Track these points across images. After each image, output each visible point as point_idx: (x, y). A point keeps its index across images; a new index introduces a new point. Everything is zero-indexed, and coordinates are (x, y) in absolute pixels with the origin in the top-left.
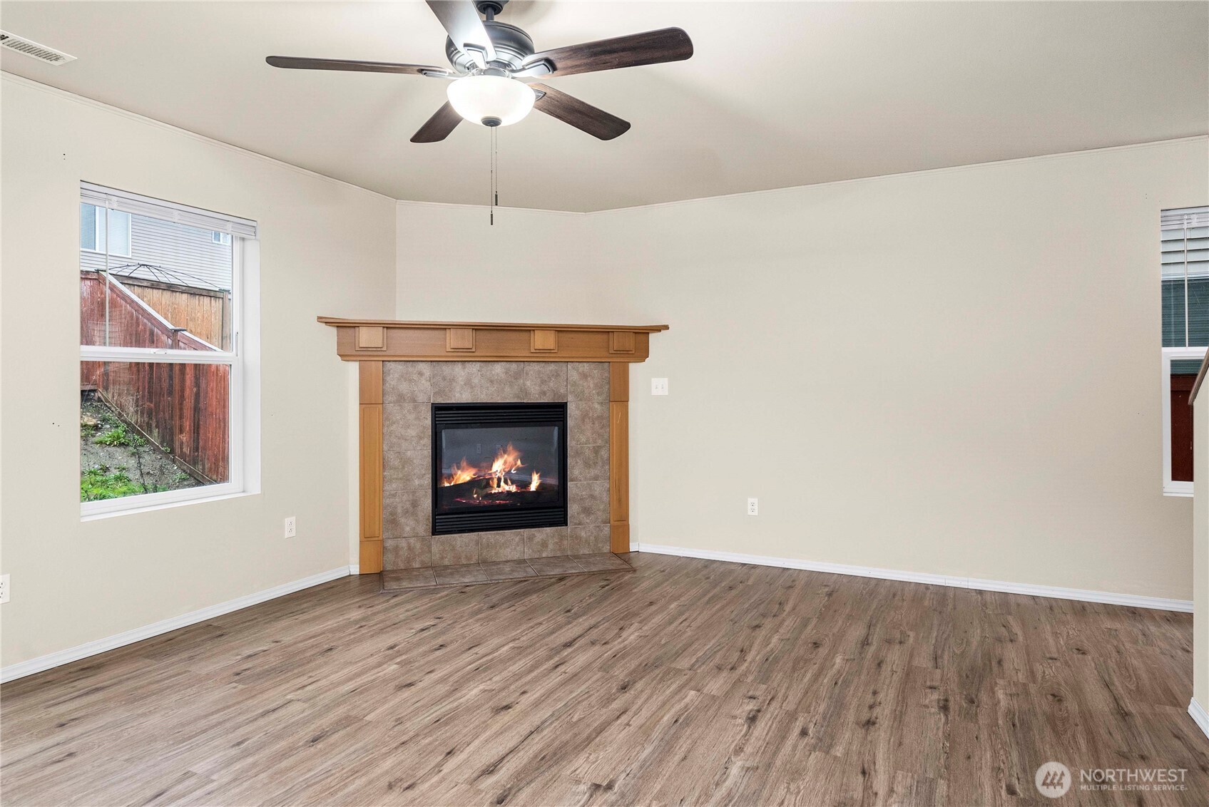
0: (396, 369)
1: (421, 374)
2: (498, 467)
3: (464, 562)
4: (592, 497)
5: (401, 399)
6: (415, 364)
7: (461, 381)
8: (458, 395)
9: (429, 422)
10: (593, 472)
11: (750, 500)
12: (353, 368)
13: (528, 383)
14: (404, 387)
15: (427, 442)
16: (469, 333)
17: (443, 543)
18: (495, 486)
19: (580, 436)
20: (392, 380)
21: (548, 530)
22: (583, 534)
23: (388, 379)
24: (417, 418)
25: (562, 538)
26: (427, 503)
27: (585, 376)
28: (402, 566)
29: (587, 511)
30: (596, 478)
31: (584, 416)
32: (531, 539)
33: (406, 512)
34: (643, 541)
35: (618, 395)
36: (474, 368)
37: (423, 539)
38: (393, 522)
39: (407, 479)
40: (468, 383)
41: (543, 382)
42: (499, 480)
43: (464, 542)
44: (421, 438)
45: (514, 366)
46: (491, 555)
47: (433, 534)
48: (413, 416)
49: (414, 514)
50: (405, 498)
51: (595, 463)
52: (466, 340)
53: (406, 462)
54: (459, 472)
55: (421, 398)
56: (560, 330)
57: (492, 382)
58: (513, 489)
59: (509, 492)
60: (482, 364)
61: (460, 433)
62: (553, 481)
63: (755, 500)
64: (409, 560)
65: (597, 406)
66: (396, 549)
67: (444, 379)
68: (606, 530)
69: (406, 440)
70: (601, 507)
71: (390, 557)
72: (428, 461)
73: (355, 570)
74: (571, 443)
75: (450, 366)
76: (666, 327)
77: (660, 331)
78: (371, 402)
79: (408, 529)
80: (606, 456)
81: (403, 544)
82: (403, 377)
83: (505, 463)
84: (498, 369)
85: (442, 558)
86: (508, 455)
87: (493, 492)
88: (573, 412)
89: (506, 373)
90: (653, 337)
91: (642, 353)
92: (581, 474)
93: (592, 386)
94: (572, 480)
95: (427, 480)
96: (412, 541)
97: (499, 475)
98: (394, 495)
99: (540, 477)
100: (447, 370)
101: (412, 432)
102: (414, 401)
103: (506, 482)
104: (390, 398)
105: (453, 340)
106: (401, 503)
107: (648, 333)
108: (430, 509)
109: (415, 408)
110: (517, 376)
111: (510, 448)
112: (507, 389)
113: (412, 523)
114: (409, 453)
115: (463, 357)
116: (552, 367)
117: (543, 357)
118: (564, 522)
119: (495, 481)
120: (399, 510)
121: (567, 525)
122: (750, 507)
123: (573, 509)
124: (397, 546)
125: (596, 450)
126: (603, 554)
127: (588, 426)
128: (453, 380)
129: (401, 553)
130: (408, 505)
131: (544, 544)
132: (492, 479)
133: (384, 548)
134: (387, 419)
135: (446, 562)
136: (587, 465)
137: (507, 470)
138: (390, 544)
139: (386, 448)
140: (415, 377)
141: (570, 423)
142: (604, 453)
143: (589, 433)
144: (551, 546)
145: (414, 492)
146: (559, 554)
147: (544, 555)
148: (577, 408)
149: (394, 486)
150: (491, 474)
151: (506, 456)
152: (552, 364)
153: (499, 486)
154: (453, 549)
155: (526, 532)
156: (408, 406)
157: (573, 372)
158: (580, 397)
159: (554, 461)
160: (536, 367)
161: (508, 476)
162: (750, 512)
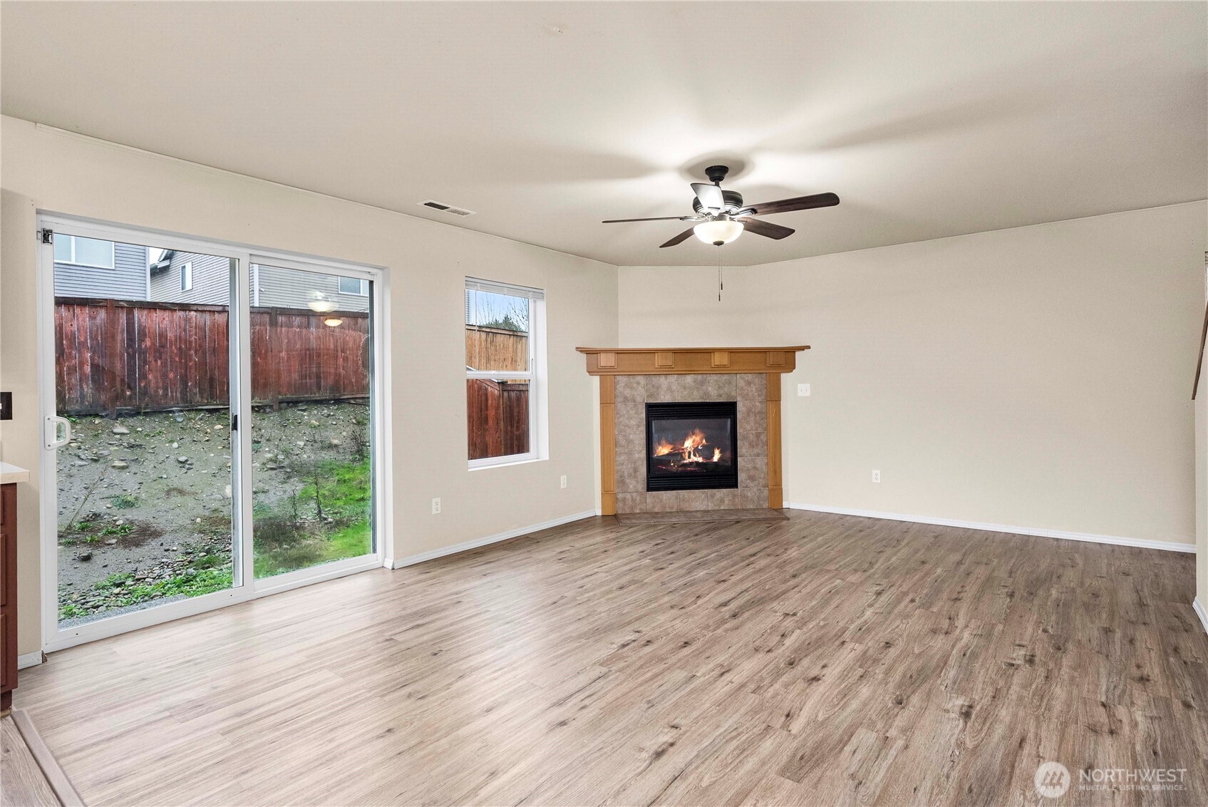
0: (622, 380)
1: (638, 383)
2: (688, 444)
3: (668, 510)
4: (755, 468)
5: (626, 399)
6: (635, 377)
7: (664, 387)
8: (662, 397)
9: (644, 415)
10: (756, 451)
11: (874, 472)
12: (596, 380)
13: (710, 389)
14: (628, 392)
15: (643, 428)
16: (670, 355)
17: (654, 497)
18: (687, 458)
19: (745, 426)
20: (620, 388)
21: (725, 491)
22: (749, 494)
23: (617, 387)
24: (636, 413)
25: (734, 496)
26: (643, 470)
27: (749, 383)
28: (628, 511)
29: (752, 478)
30: (758, 455)
31: (749, 412)
32: (712, 496)
33: (630, 475)
34: (791, 501)
35: (773, 396)
36: (672, 379)
37: (641, 494)
38: (622, 482)
39: (630, 453)
40: (669, 389)
41: (720, 387)
42: (690, 453)
43: (668, 499)
44: (639, 426)
45: (700, 377)
46: (686, 507)
47: (648, 491)
48: (634, 412)
49: (635, 477)
50: (629, 466)
51: (757, 445)
52: (669, 361)
53: (630, 442)
54: (662, 448)
55: (639, 399)
56: (731, 351)
57: (685, 388)
58: (700, 460)
59: (697, 463)
60: (678, 376)
61: (664, 423)
62: (728, 454)
63: (878, 472)
64: (632, 508)
65: (758, 404)
66: (624, 500)
67: (653, 386)
68: (766, 492)
69: (629, 427)
70: (762, 476)
71: (621, 504)
72: (644, 442)
73: (599, 513)
74: (739, 430)
75: (658, 377)
76: (809, 347)
77: (804, 350)
78: (607, 402)
79: (631, 486)
80: (765, 440)
81: (628, 496)
82: (627, 386)
83: (694, 441)
84: (689, 379)
85: (654, 507)
86: (696, 436)
87: (685, 462)
88: (741, 408)
89: (694, 382)
90: (798, 354)
91: (790, 366)
92: (747, 452)
93: (754, 390)
94: (741, 456)
95: (643, 454)
96: (634, 494)
97: (689, 449)
98: (622, 464)
99: (721, 452)
100: (655, 380)
101: (633, 422)
102: (635, 401)
103: (695, 455)
104: (619, 399)
105: (658, 360)
106: (627, 469)
107: (795, 352)
108: (645, 474)
109: (635, 406)
110: (703, 383)
111: (697, 431)
112: (695, 393)
113: (634, 483)
114: (631, 436)
115: (666, 371)
116: (726, 377)
117: (720, 370)
118: (735, 485)
119: (687, 454)
120: (626, 474)
121: (737, 488)
122: (874, 476)
123: (742, 476)
124: (625, 498)
125: (758, 435)
126: (764, 509)
127: (752, 418)
128: (658, 387)
129: (627, 503)
130: (631, 471)
131: (722, 501)
132: (684, 453)
133: (617, 499)
134: (618, 414)
135: (656, 510)
136: (752, 446)
137: (696, 446)
138: (620, 496)
139: (617, 433)
140: (635, 385)
141: (739, 416)
142: (763, 437)
143: (752, 423)
144: (726, 502)
145: (635, 463)
146: (732, 508)
147: (722, 508)
148: (744, 405)
149: (622, 458)
150: (683, 449)
151: (694, 437)
152: (726, 376)
153: (689, 457)
154: (661, 501)
155: (709, 492)
156: (631, 405)
157: (740, 380)
158: (745, 397)
159: (728, 443)
160: (715, 377)
161: (696, 451)
162: (874, 481)
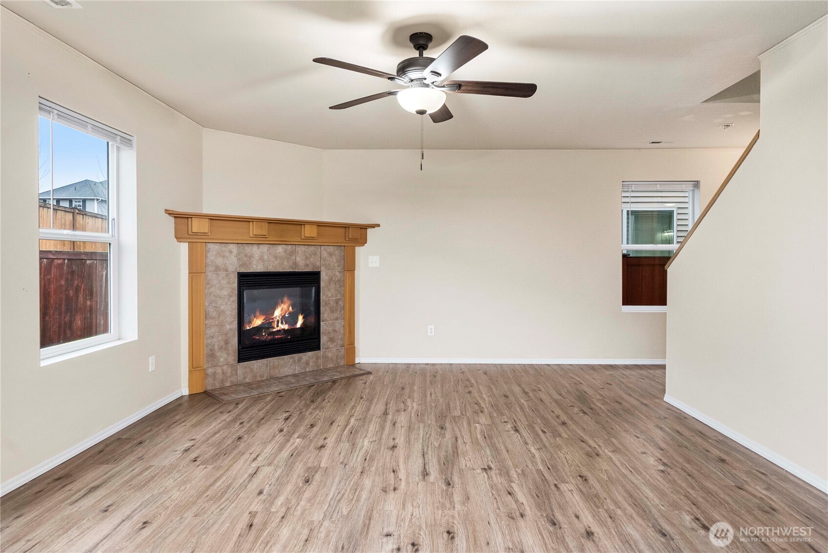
0: (213, 248)
1: (231, 252)
2: (278, 313)
3: (259, 379)
4: (335, 331)
5: (217, 269)
6: (226, 245)
7: (257, 256)
8: (255, 266)
9: (236, 285)
10: (336, 315)
11: (429, 327)
12: (184, 247)
13: (298, 259)
14: (219, 261)
15: (235, 298)
16: (265, 225)
17: (245, 368)
18: (276, 326)
19: (328, 293)
20: (211, 256)
21: (310, 354)
22: (330, 355)
23: (209, 255)
24: (228, 283)
25: (318, 358)
26: (235, 341)
27: (331, 255)
28: (218, 386)
29: (332, 340)
30: (337, 319)
31: (331, 280)
32: (299, 360)
33: (221, 348)
34: (364, 356)
35: (349, 267)
36: (264, 248)
37: (232, 366)
38: (212, 355)
39: (221, 325)
40: (261, 258)
41: (307, 258)
42: (278, 322)
43: (259, 367)
44: (231, 296)
45: (290, 247)
46: (276, 373)
47: (239, 362)
48: (225, 281)
49: (226, 349)
50: (220, 338)
51: (336, 310)
52: (263, 230)
53: (221, 313)
54: (255, 319)
55: (231, 268)
56: (320, 225)
57: (276, 257)
58: (286, 327)
59: (284, 329)
60: (270, 246)
61: (256, 292)
62: (312, 320)
63: (433, 327)
64: (222, 381)
65: (337, 273)
66: (214, 374)
67: (246, 256)
68: (343, 351)
69: (221, 298)
70: (340, 337)
71: (210, 380)
72: (235, 312)
73: (185, 392)
74: (323, 297)
75: (250, 246)
76: (378, 225)
77: (374, 227)
78: (196, 272)
79: (222, 360)
80: (342, 305)
81: (219, 370)
82: (219, 254)
83: (282, 310)
84: (280, 249)
85: (245, 378)
86: (284, 304)
87: (274, 330)
88: (324, 277)
89: (285, 252)
90: (369, 231)
91: (363, 241)
92: (328, 317)
93: (335, 261)
94: (323, 321)
95: (235, 325)
96: (225, 368)
97: (278, 318)
98: (212, 337)
99: (304, 318)
100: (248, 249)
101: (225, 292)
102: (226, 270)
103: (282, 323)
104: (210, 269)
105: (254, 229)
106: (217, 342)
107: (367, 229)
108: (237, 345)
109: (227, 275)
110: (292, 253)
111: (286, 299)
112: (285, 263)
113: (225, 355)
114: (222, 307)
115: (260, 240)
116: (312, 248)
117: (308, 242)
118: (318, 348)
119: (276, 323)
120: (216, 347)
121: (320, 350)
122: (429, 331)
123: (324, 339)
124: (215, 372)
125: (337, 301)
126: (342, 366)
127: (332, 286)
128: (251, 257)
129: (217, 377)
130: (222, 343)
131: (307, 363)
132: (274, 322)
133: (207, 374)
134: (208, 283)
135: (247, 380)
136: (332, 311)
137: (283, 315)
138: (210, 371)
139: (207, 304)
140: (227, 254)
141: (322, 284)
142: (341, 303)
143: (333, 291)
144: (311, 364)
145: (226, 334)
146: (316, 368)
147: (307, 370)
148: (326, 274)
149: (213, 330)
150: (273, 319)
151: (283, 305)
152: (312, 247)
153: (278, 326)
154: (252, 371)
155: (296, 356)
156: (222, 274)
157: (325, 252)
158: (328, 267)
159: (312, 309)
160: (303, 248)
161: (284, 319)
162: (429, 334)
